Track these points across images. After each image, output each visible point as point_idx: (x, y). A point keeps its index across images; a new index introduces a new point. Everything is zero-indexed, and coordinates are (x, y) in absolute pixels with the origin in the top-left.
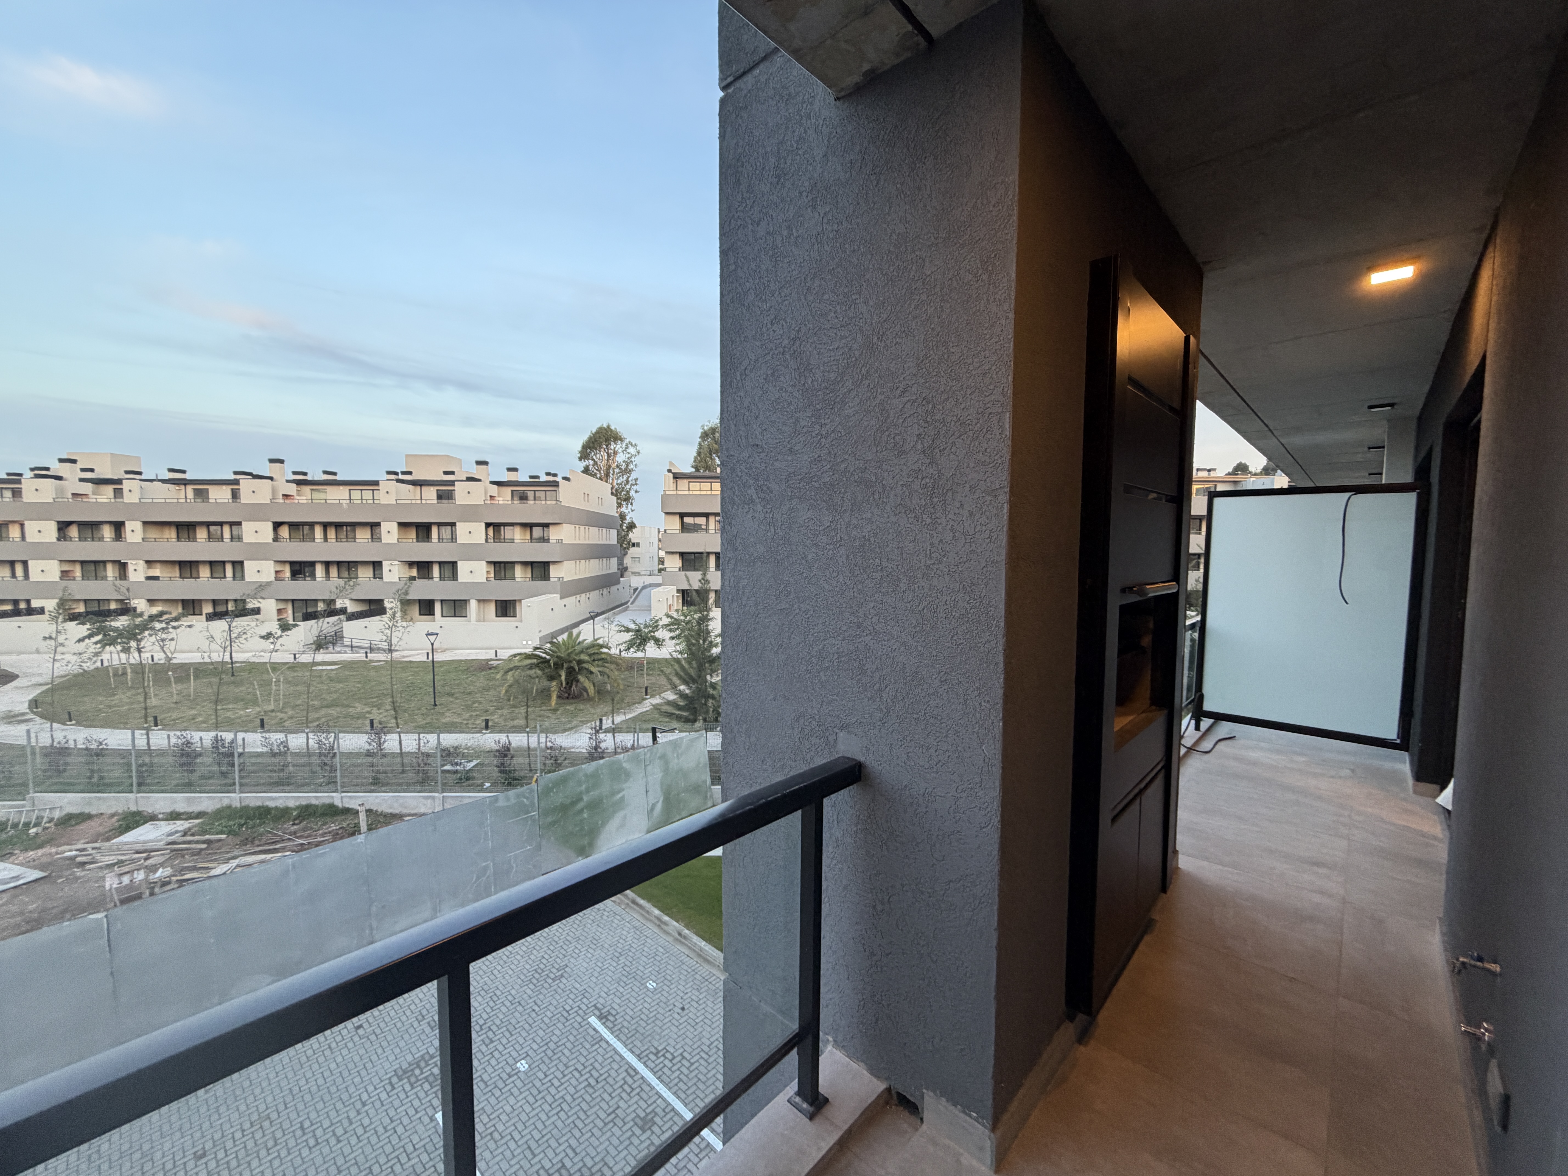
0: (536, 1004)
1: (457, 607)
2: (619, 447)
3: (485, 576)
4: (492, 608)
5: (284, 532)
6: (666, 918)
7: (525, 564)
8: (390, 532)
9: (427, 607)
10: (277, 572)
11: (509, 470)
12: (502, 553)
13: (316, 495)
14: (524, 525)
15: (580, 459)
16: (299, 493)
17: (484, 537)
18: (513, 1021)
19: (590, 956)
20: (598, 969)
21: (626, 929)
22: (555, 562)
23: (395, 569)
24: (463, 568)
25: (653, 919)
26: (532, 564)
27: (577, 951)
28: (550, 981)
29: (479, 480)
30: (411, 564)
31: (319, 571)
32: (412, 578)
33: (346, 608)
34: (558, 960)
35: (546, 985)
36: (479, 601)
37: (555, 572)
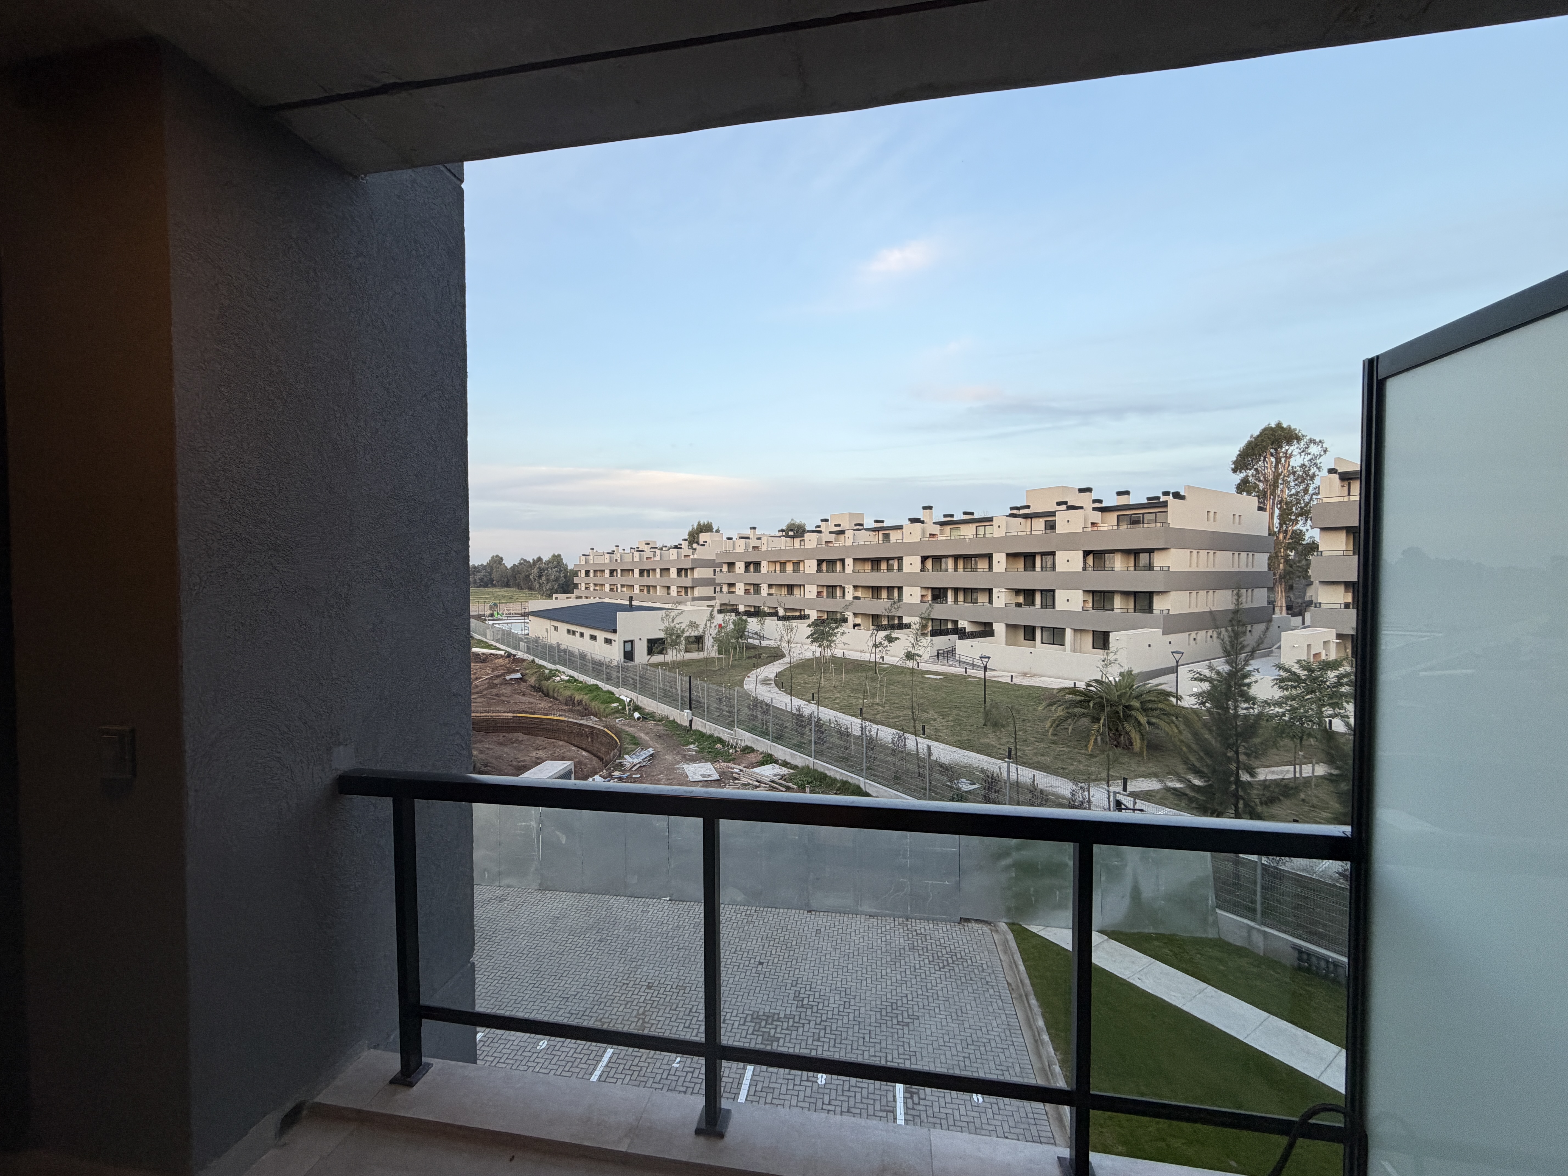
0: (870, 1034)
1: (1056, 636)
2: (1294, 449)
3: (1081, 605)
4: (1089, 639)
5: (929, 564)
6: (1046, 1037)
7: (1125, 594)
8: (1000, 561)
9: (1029, 633)
10: (922, 596)
11: (1119, 494)
12: (1101, 581)
13: (955, 533)
14: (1127, 552)
15: (1235, 471)
16: (942, 532)
17: (1081, 565)
18: (844, 1035)
19: (944, 1023)
20: (941, 1042)
21: (999, 1022)
22: (1159, 593)
23: (1003, 596)
24: (1061, 596)
25: (1034, 1027)
26: (1135, 594)
27: (937, 1010)
28: (895, 1022)
29: (1081, 508)
30: (1018, 592)
31: (950, 596)
32: (1019, 605)
33: (965, 628)
34: (916, 1008)
35: (889, 1023)
36: (1075, 630)
37: (1159, 604)
